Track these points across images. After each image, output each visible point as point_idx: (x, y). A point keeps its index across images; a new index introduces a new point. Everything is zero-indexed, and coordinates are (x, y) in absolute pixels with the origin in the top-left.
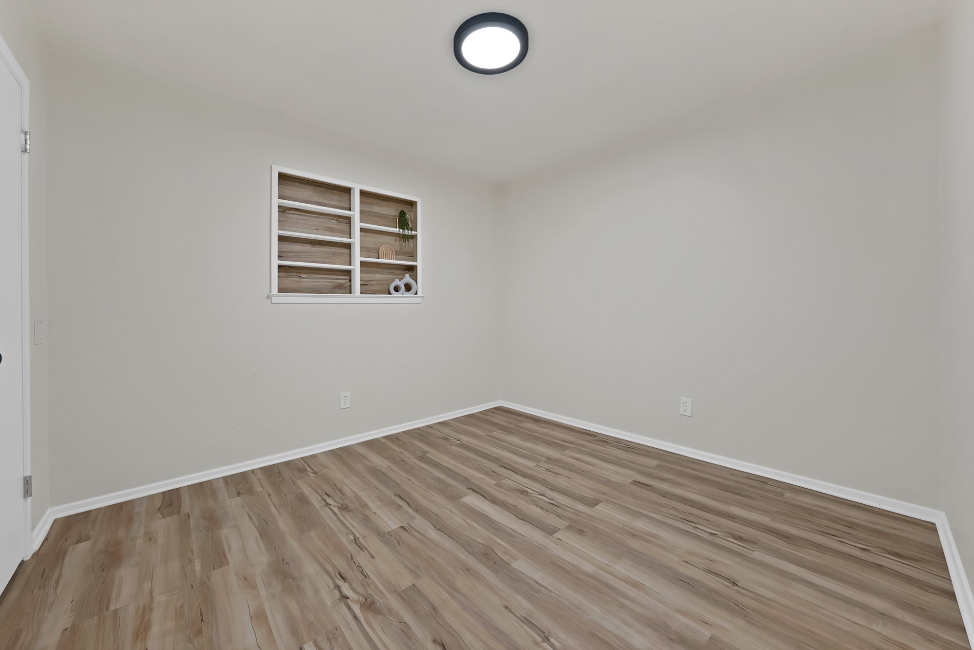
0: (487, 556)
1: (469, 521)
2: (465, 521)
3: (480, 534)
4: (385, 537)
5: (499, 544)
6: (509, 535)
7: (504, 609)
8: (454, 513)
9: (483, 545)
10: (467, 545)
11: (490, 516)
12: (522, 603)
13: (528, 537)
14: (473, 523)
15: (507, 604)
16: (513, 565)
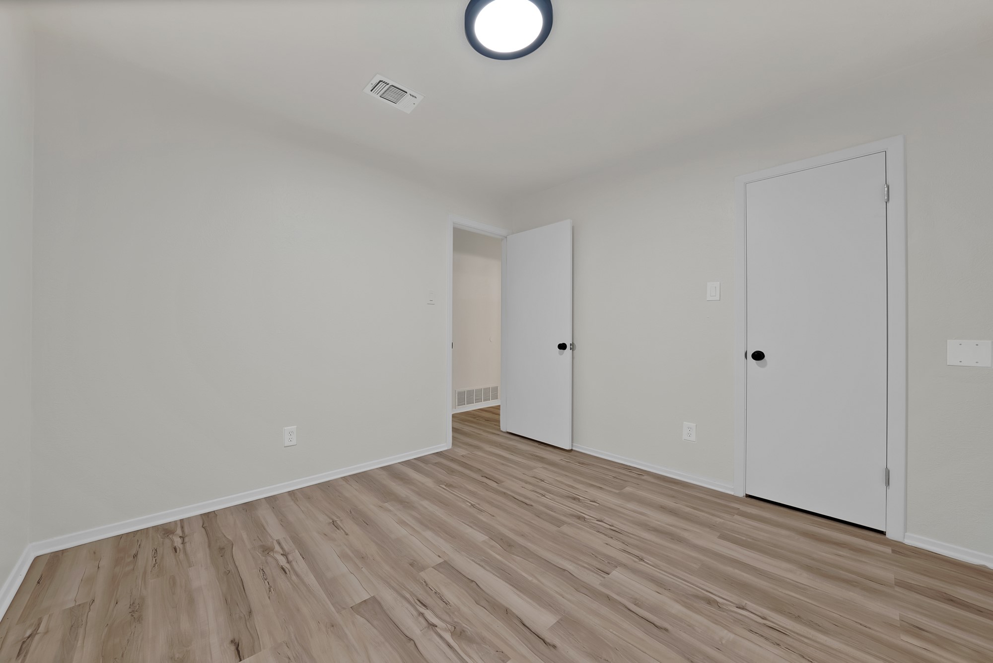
0: (509, 545)
1: (535, 581)
2: (539, 581)
3: (517, 565)
4: (618, 564)
5: (499, 554)
6: (488, 563)
7: (494, 515)
8: (557, 592)
9: (514, 554)
10: (528, 554)
11: (511, 587)
12: (483, 518)
13: (469, 560)
14: (530, 578)
15: (494, 518)
16: (487, 537)
